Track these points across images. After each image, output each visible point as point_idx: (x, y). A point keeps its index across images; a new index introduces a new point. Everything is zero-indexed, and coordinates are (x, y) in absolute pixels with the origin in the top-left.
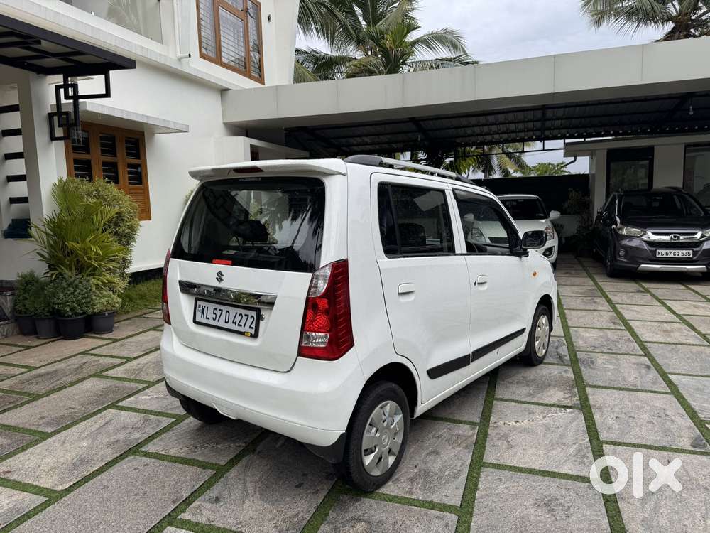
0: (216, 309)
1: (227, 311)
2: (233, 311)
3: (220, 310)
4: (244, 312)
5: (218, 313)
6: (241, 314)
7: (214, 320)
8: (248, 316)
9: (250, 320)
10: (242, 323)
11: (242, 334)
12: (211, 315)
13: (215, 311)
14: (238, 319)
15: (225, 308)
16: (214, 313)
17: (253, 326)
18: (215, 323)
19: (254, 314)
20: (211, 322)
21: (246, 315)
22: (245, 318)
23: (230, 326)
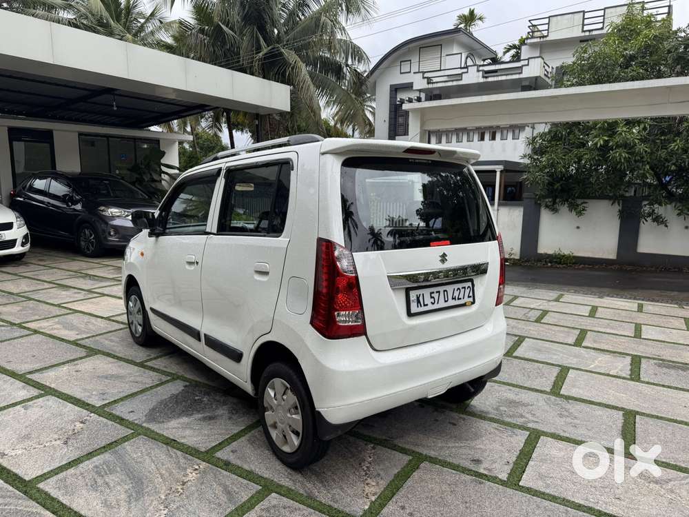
0: (433, 293)
1: (444, 291)
2: (450, 288)
3: (437, 292)
4: (460, 286)
5: (436, 296)
6: (458, 289)
7: (433, 304)
8: (465, 288)
9: (467, 291)
10: (461, 296)
11: (464, 305)
12: (428, 300)
13: (432, 295)
14: (456, 294)
15: (441, 289)
16: (432, 297)
17: (471, 294)
18: (436, 306)
19: (469, 284)
20: (430, 307)
21: (463, 288)
22: (462, 291)
23: (451, 303)
